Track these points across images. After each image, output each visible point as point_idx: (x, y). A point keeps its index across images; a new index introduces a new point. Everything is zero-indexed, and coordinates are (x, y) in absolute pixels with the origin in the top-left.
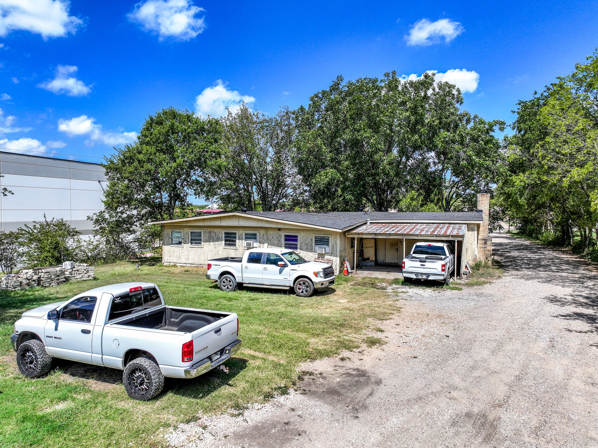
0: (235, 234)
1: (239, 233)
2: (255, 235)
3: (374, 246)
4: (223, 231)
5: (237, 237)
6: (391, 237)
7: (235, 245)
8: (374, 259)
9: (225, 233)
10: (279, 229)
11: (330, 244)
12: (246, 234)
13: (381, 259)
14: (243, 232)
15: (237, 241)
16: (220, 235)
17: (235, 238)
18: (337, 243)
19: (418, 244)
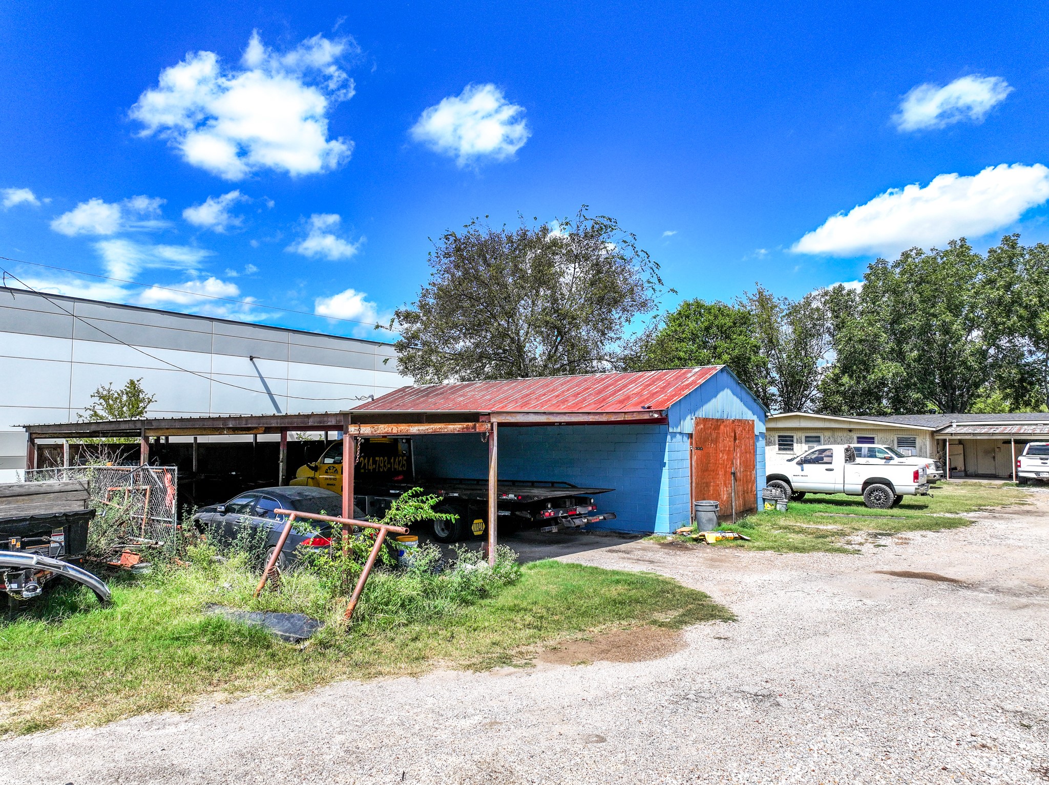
0: (792, 437)
1: (796, 436)
2: (819, 437)
3: (962, 452)
4: (776, 435)
5: (795, 440)
6: (994, 437)
7: (793, 450)
8: (963, 469)
9: (779, 436)
10: (850, 430)
11: (917, 445)
12: (806, 437)
13: (971, 470)
14: (803, 435)
15: (795, 445)
16: (772, 439)
17: (792, 441)
18: (926, 443)
19: (1032, 444)
